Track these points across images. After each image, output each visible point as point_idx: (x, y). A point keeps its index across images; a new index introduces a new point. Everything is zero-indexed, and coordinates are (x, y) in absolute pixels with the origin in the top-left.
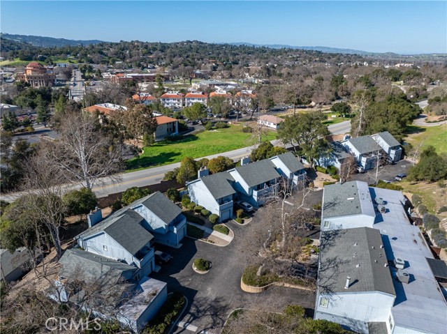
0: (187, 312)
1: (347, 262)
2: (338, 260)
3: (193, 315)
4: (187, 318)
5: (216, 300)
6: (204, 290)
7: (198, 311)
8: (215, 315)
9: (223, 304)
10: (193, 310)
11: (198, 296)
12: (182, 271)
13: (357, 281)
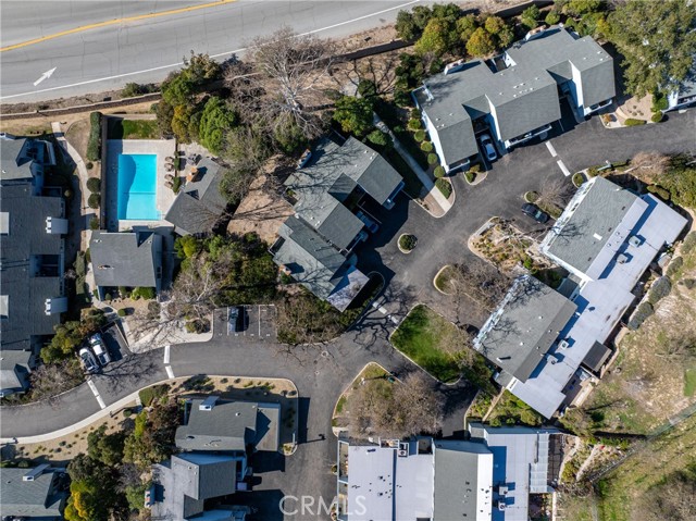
0: (382, 294)
1: (519, 333)
2: (513, 327)
3: (386, 298)
4: (381, 299)
5: (409, 289)
6: (401, 274)
7: (391, 296)
8: (403, 303)
9: (413, 294)
10: (387, 293)
11: (395, 279)
12: (387, 245)
13: (509, 358)
